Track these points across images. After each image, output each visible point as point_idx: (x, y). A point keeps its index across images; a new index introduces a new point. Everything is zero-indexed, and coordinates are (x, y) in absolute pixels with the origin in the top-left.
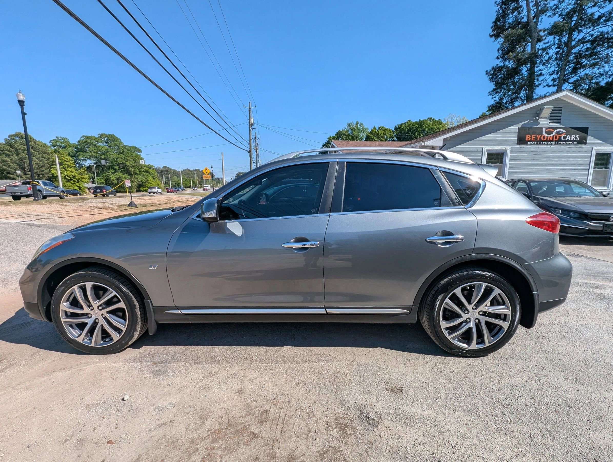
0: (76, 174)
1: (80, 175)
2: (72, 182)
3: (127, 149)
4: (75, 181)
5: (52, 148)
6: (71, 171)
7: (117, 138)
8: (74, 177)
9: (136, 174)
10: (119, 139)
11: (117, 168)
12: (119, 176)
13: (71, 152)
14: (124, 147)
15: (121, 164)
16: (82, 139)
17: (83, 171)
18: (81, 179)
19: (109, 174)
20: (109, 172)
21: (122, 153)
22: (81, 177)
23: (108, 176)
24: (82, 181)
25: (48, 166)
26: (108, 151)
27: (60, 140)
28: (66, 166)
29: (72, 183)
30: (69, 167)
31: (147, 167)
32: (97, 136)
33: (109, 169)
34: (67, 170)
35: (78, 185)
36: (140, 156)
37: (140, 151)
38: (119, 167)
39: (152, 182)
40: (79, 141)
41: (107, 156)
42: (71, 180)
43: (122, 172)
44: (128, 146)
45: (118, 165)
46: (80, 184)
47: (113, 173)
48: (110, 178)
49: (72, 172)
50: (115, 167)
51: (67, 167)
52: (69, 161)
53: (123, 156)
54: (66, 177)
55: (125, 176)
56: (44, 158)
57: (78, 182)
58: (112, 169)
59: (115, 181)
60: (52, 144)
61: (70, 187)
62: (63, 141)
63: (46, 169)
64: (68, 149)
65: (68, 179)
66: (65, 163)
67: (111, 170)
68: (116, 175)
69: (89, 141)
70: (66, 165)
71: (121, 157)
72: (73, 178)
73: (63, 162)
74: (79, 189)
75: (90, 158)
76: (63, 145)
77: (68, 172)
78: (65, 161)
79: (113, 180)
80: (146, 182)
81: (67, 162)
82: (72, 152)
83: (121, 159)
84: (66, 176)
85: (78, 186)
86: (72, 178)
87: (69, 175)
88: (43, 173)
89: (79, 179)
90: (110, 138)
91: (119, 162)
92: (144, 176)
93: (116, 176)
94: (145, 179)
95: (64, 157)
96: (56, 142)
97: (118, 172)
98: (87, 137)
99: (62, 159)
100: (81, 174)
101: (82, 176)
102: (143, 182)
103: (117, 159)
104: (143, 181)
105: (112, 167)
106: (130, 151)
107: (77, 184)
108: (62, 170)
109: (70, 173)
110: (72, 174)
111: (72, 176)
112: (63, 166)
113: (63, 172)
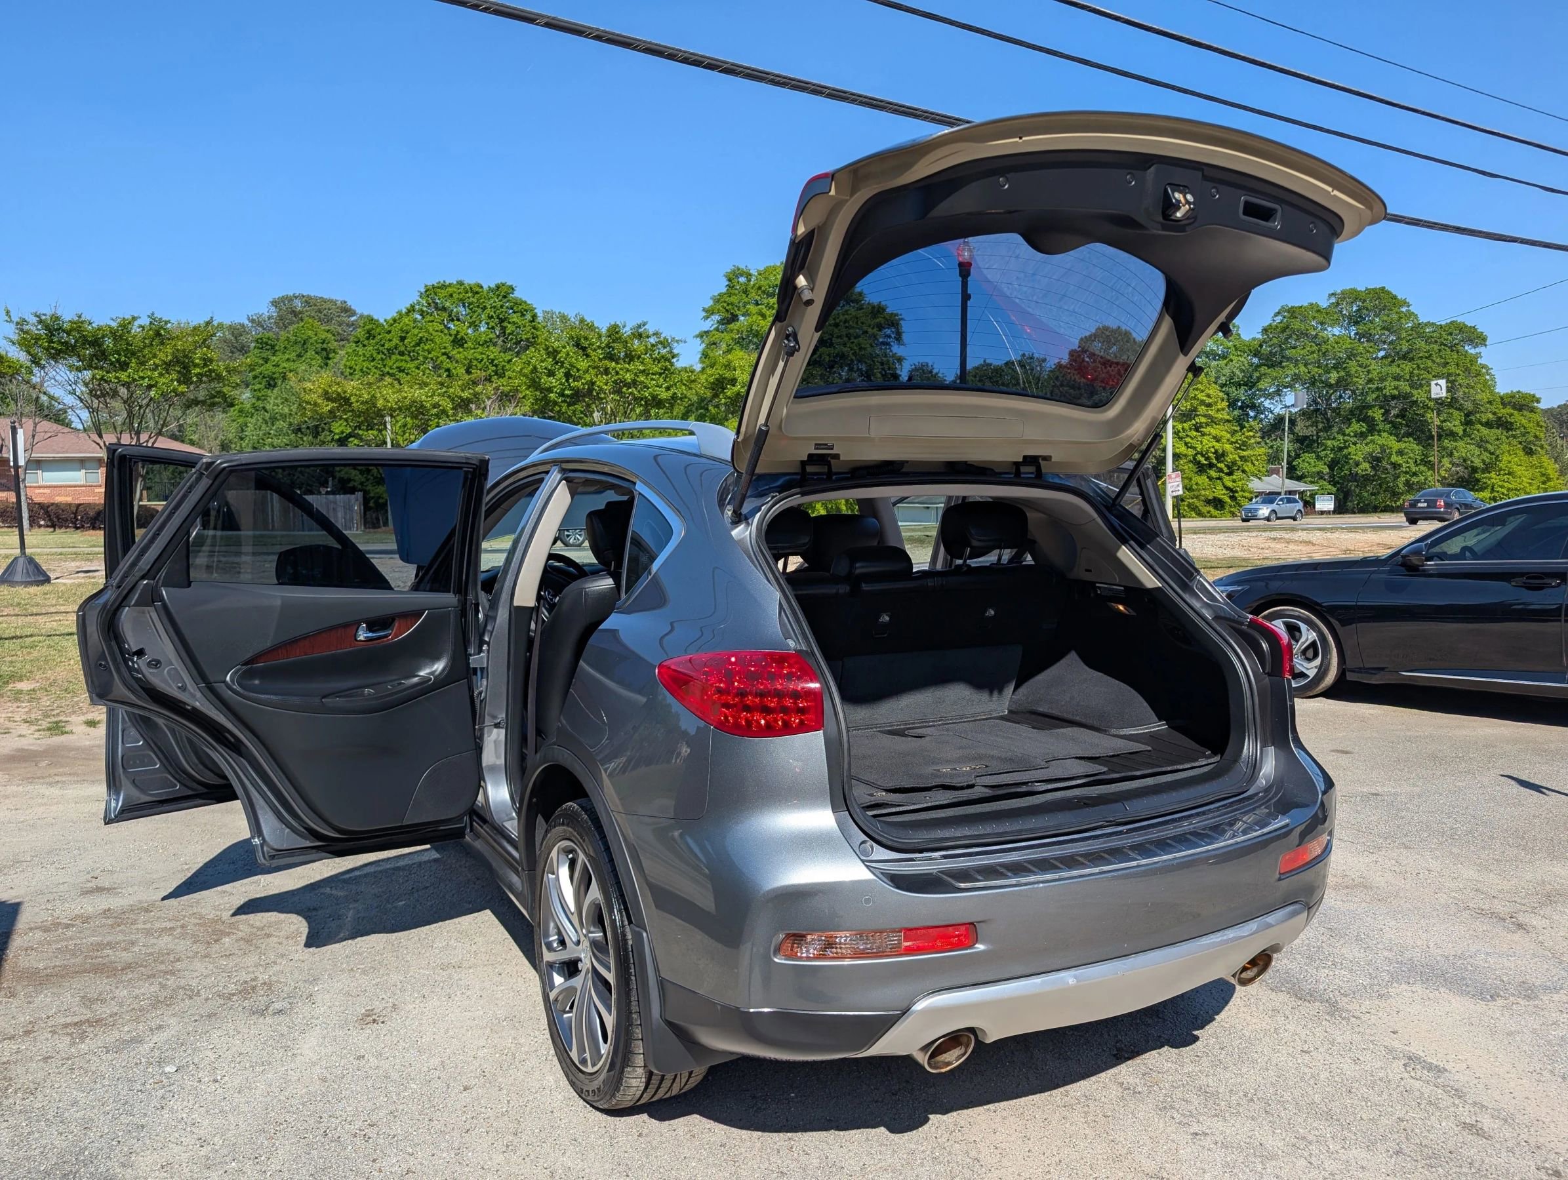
0: (1228, 447)
1: (1240, 448)
2: (1213, 473)
3: (1429, 340)
4: (1221, 470)
6: (1214, 438)
7: (1395, 297)
8: (1220, 456)
9: (1452, 435)
10: (1405, 303)
11: (1377, 414)
12: (1382, 446)
13: (1238, 372)
14: (1418, 328)
15: (1393, 397)
16: (1278, 319)
17: (1251, 434)
18: (1240, 463)
19: (1345, 441)
20: (1347, 431)
21: (1404, 357)
22: (1241, 457)
23: (1341, 449)
24: (1244, 471)
26: (1355, 355)
28: (1203, 420)
29: (1210, 478)
30: (1213, 421)
31: (1504, 405)
32: (1324, 303)
33: (1347, 421)
34: (1203, 435)
35: (1230, 484)
36: (1474, 359)
37: (1478, 339)
38: (1387, 412)
39: (1515, 468)
40: (1265, 330)
41: (1348, 374)
42: (1211, 466)
43: (1395, 429)
44: (1433, 324)
45: (1385, 402)
46: (1234, 481)
47: (1362, 435)
48: (1346, 457)
49: (1218, 441)
50: (1370, 413)
51: (1207, 425)
52: (1216, 403)
53: (1407, 367)
54: (1199, 458)
55: (1403, 446)
57: (1230, 474)
58: (1358, 421)
59: (1366, 465)
61: (1203, 492)
64: (1232, 361)
66: (1202, 409)
67: (1356, 426)
68: (1372, 441)
69: (1296, 324)
70: (1205, 416)
71: (1398, 370)
72: (1217, 458)
73: (1195, 410)
74: (1231, 497)
75: (1290, 386)
77: (1205, 441)
78: (1203, 403)
79: (1357, 464)
80: (1487, 469)
81: (1209, 405)
82: (1242, 371)
83: (1397, 378)
84: (1198, 453)
85: (1227, 488)
86: (1214, 461)
89: (1234, 463)
90: (1368, 304)
91: (1387, 392)
92: (1482, 444)
93: (1368, 449)
94: (1486, 456)
97: (1379, 431)
98: (1293, 312)
99: (1195, 398)
100: (1243, 446)
101: (1245, 453)
102: (1474, 470)
103: (1382, 380)
104: (1478, 463)
105: (1360, 413)
106: (1436, 347)
107: (1226, 479)
108: (1187, 436)
109: (1210, 445)
110: (1217, 445)
111: (1216, 452)
112: (1193, 422)
113: (1188, 440)
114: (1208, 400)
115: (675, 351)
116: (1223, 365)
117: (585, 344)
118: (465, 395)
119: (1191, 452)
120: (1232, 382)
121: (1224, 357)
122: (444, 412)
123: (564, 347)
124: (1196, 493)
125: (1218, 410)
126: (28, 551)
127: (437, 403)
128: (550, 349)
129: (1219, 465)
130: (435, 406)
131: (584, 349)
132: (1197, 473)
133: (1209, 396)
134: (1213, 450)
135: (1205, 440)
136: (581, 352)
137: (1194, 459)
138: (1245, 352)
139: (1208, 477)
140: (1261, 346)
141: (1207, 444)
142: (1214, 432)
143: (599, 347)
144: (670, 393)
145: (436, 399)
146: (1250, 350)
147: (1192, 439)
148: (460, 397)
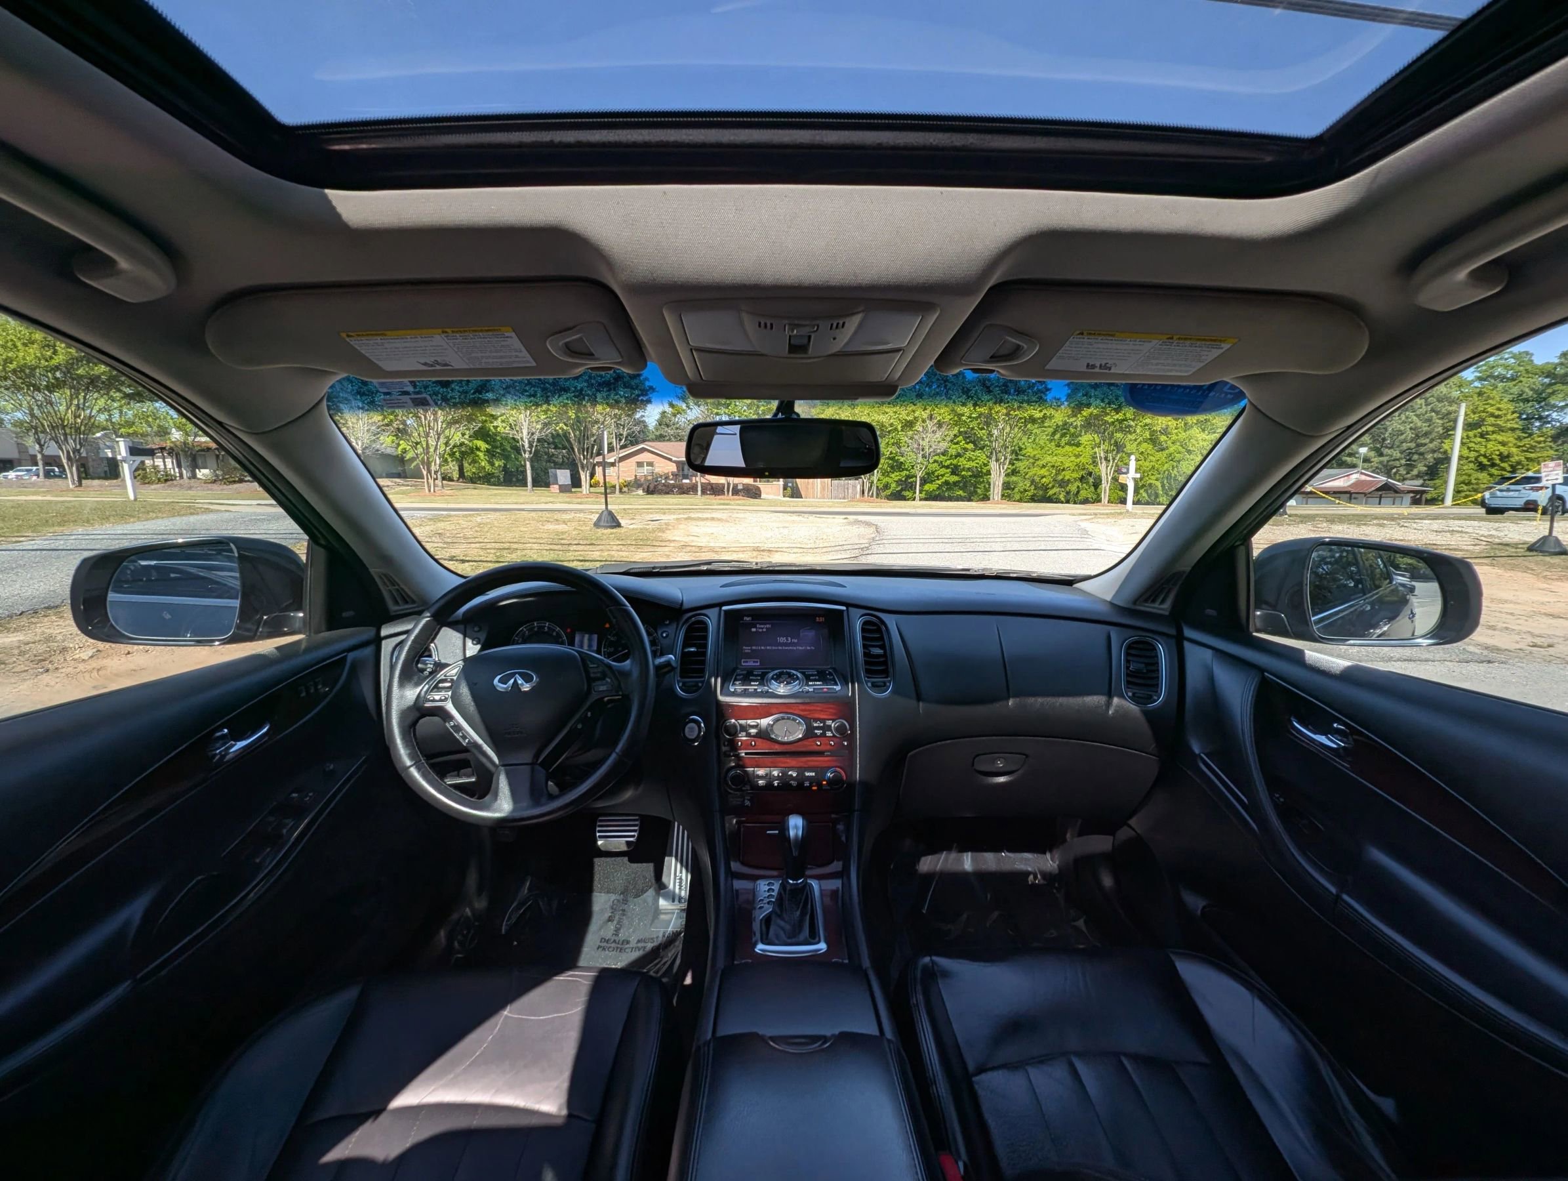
0: (1514, 450)
5: (1477, 384)
6: (1500, 443)
8: (1505, 457)
13: (1527, 390)
22: (1528, 459)
25: (1441, 432)
27: (1506, 359)
28: (1490, 429)
30: (1501, 430)
34: (1488, 440)
42: (1493, 465)
49: (1503, 446)
51: (1493, 432)
52: (1505, 415)
54: (1482, 459)
56: (1437, 413)
60: (1478, 375)
62: (1513, 361)
63: (1432, 441)
64: (1521, 382)
65: (1485, 465)
66: (1490, 420)
70: (1493, 425)
73: (1480, 420)
76: (1511, 372)
78: (1492, 415)
81: (1498, 417)
84: (1481, 455)
86: (1498, 462)
87: (1492, 454)
88: (1422, 449)
89: (1519, 463)
95: (1492, 405)
96: (1493, 367)
101: (1532, 455)
108: (1471, 442)
109: (1496, 448)
110: (1502, 449)
111: (1501, 455)
112: (1479, 430)
113: (1472, 445)
114: (1497, 413)
115: (1049, 386)
116: (1511, 386)
117: (988, 384)
118: (909, 418)
119: (1473, 454)
120: (1521, 399)
121: (1512, 379)
122: (896, 429)
123: (974, 387)
124: (1475, 487)
125: (1508, 420)
126: (610, 507)
127: (892, 424)
128: (965, 389)
129: (1503, 465)
130: (891, 425)
131: (988, 388)
132: (1476, 470)
133: (1499, 409)
134: (1498, 453)
135: (1490, 445)
136: (985, 389)
137: (1476, 459)
138: (1536, 374)
139: (1489, 474)
140: (1555, 368)
141: (1493, 448)
142: (1500, 438)
143: (997, 386)
144: (1042, 414)
145: (892, 421)
146: (1543, 373)
147: (1476, 444)
148: (906, 420)
